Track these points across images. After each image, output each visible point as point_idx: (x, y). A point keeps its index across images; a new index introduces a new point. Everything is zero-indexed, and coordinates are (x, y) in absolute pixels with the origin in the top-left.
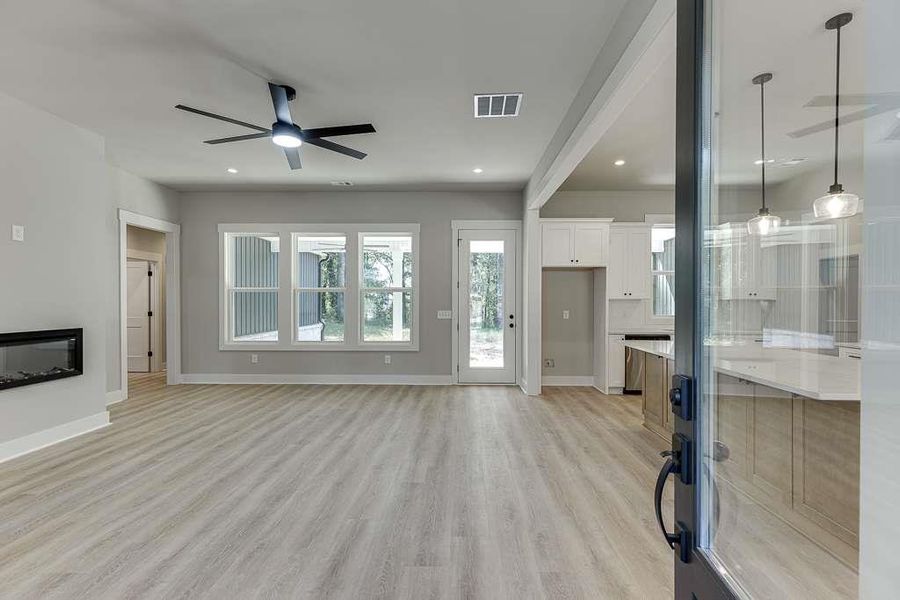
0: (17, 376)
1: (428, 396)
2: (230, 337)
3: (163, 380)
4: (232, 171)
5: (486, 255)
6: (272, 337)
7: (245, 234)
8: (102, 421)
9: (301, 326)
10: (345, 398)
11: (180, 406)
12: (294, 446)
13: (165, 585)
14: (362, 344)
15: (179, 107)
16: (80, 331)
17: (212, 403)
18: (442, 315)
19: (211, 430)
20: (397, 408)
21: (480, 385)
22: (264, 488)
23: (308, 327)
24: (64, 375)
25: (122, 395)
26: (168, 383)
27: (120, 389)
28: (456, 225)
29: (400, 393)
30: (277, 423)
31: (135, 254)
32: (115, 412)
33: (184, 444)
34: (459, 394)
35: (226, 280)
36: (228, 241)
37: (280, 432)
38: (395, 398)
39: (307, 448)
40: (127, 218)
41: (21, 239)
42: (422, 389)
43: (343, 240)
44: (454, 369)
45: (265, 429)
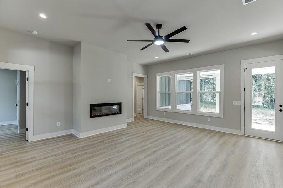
0: (109, 113)
1: (225, 138)
2: (159, 107)
3: (143, 116)
4: (156, 57)
5: (265, 74)
6: (169, 107)
7: (165, 76)
8: (125, 126)
9: (178, 104)
10: (190, 132)
11: (143, 125)
12: (163, 146)
13: (107, 182)
14: (199, 112)
15: (128, 41)
16: (121, 103)
17: (150, 125)
18: (235, 103)
19: (146, 134)
20: (208, 141)
21: (258, 138)
22: (147, 159)
23: (187, 104)
24: (118, 114)
25: (133, 120)
26: (144, 118)
27: (133, 118)
28: (243, 62)
29: (213, 134)
30: (163, 136)
31: (139, 84)
32: (129, 124)
33: (136, 137)
34: (243, 141)
35: (158, 90)
36: (158, 78)
37: (163, 140)
38: (210, 136)
39: (167, 148)
40: (135, 75)
41: (110, 82)
42: (224, 134)
43: (192, 75)
44: (242, 128)
45: (158, 138)
